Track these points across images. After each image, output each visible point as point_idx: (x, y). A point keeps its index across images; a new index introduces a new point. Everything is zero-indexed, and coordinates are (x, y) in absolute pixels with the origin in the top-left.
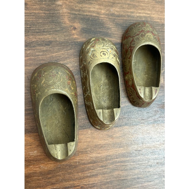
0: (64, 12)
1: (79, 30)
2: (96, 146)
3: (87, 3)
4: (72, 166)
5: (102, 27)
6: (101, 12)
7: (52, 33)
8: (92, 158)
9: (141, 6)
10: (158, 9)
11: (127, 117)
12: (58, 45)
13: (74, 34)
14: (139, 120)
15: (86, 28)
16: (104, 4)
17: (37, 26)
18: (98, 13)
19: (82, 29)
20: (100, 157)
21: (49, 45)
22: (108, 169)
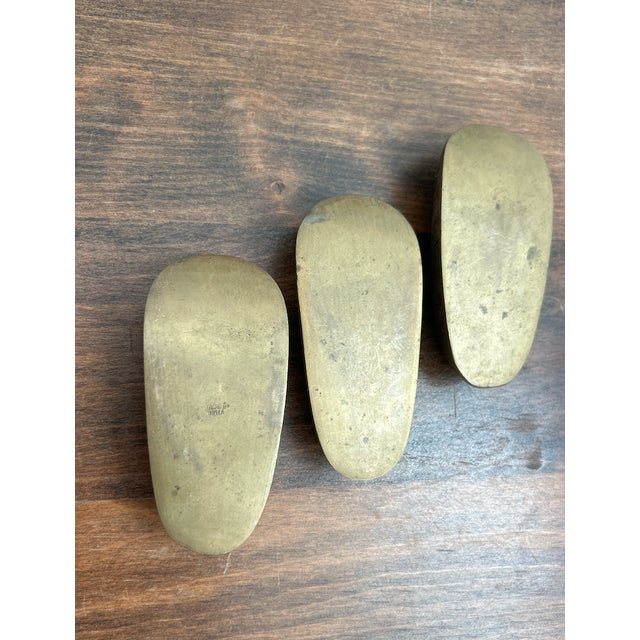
0: (250, 133)
1: (292, 190)
3: (318, 107)
4: (263, 589)
5: (359, 184)
6: (358, 133)
7: (213, 199)
8: (318, 568)
9: (479, 116)
10: (527, 125)
11: (419, 454)
12: (231, 238)
13: (277, 206)
14: (454, 464)
15: (314, 186)
16: (369, 109)
17: (171, 178)
18: (351, 138)
19: (301, 188)
20: (341, 566)
21: (204, 237)
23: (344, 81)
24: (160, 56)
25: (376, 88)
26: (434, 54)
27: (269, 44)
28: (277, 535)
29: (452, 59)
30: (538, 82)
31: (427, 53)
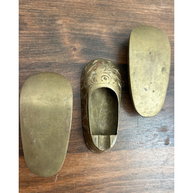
0: (64, 32)
1: (79, 50)
2: (93, 169)
3: (88, 22)
4: (68, 187)
5: (103, 48)
6: (102, 31)
7: (51, 54)
8: (88, 180)
10: (163, 26)
11: (125, 140)
12: (57, 67)
13: (73, 55)
14: (137, 144)
15: (86, 49)
16: (106, 22)
17: (37, 47)
18: (99, 32)
19: (82, 50)
20: (97, 179)
21: (48, 67)
22: (104, 191)
23: (97, 13)
24: (34, 7)
25: (108, 15)
26: (129, 3)
27: (71, 2)
28: (74, 168)
29: (136, 5)
30: (167, 12)
31: (127, 3)
